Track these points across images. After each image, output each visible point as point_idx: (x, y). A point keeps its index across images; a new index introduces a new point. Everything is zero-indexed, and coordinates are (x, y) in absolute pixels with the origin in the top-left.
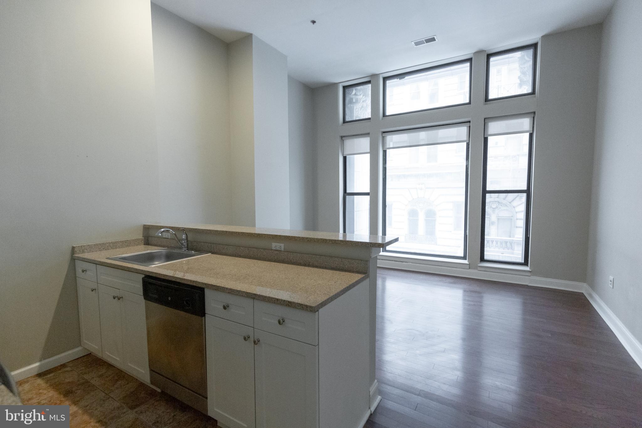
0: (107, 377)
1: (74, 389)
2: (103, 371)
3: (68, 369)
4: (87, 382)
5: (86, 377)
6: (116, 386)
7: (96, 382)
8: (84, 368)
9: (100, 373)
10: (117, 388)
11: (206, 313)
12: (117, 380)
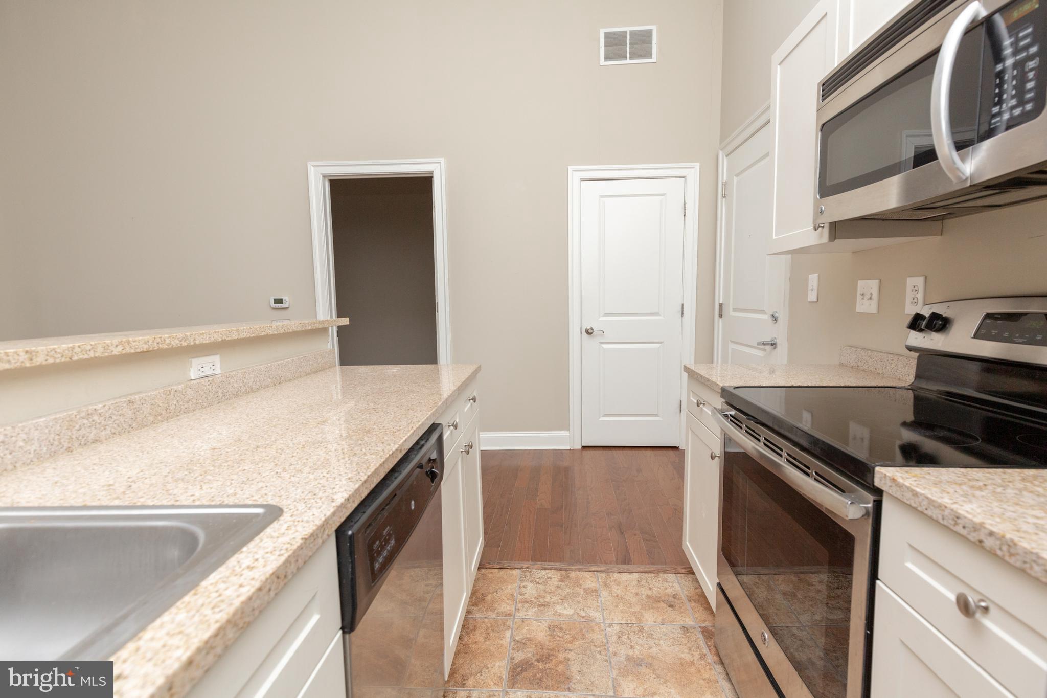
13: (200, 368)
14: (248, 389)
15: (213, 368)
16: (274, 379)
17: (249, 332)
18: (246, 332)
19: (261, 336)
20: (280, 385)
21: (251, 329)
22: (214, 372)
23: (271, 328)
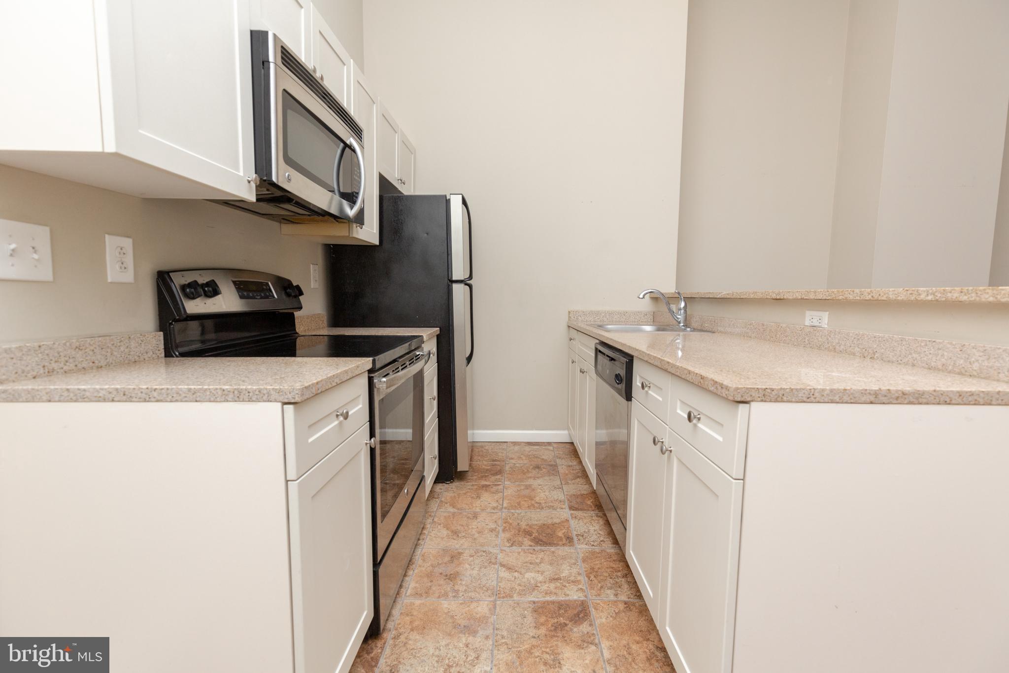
0: (573, 470)
1: (542, 466)
2: (575, 463)
3: (551, 448)
4: (556, 466)
5: (558, 461)
6: (573, 481)
7: (562, 469)
8: (561, 453)
9: (571, 464)
10: (573, 484)
11: (633, 396)
12: (578, 477)
13: (811, 319)
14: (831, 347)
15: (819, 321)
16: (864, 350)
17: (825, 295)
18: (822, 294)
19: (839, 300)
20: (871, 360)
21: (828, 291)
22: (820, 325)
23: (852, 293)
